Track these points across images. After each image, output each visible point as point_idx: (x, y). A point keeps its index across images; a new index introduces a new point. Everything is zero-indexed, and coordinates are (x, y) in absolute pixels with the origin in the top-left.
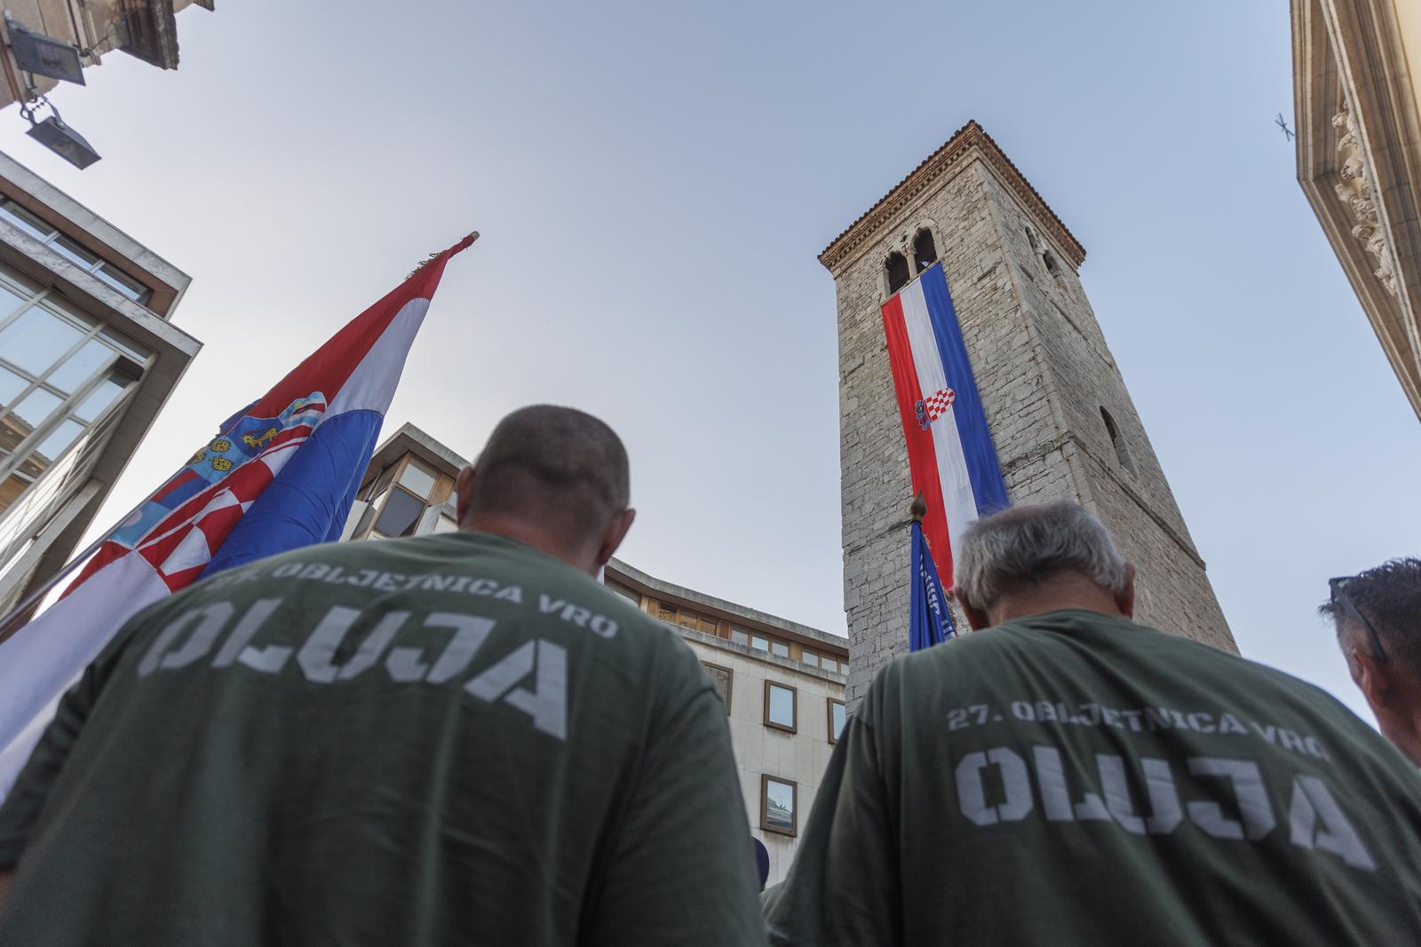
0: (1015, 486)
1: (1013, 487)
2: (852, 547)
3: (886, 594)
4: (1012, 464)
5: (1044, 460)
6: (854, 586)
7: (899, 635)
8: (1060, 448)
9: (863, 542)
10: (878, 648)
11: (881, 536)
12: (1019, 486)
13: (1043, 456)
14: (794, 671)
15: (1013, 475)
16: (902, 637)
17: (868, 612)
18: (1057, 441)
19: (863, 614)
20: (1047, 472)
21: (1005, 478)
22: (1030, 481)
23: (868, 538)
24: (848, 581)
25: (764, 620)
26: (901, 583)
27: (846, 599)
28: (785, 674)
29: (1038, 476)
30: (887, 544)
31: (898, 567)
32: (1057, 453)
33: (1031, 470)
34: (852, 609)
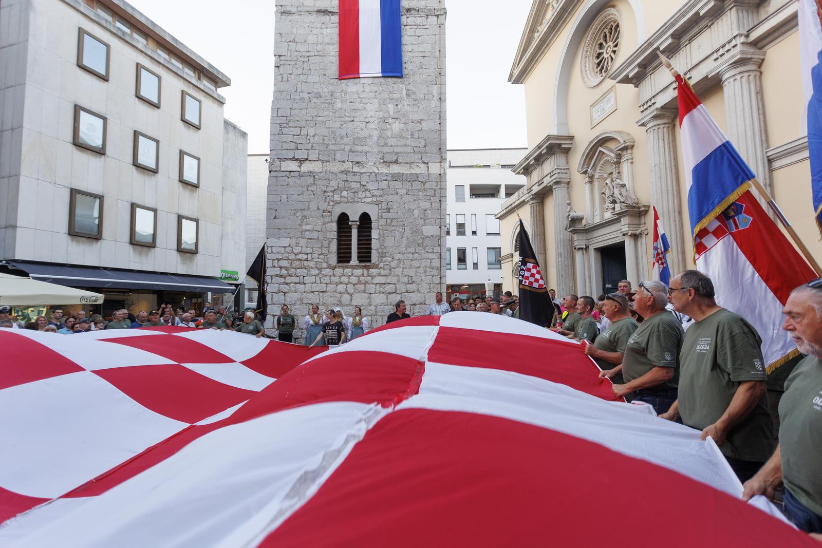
0: (407, 25)
1: (405, 26)
2: (284, 9)
3: (308, 56)
4: (409, 10)
5: (427, 18)
6: (283, 40)
7: (315, 87)
8: (437, 16)
9: (294, 10)
10: (299, 90)
11: (310, 12)
12: (409, 27)
13: (427, 16)
14: (159, 63)
15: (408, 18)
16: (318, 89)
17: (293, 63)
18: (438, 11)
19: (289, 63)
20: (426, 27)
21: (402, 17)
22: (416, 27)
23: (299, 9)
24: (279, 34)
25: (129, 11)
26: (320, 53)
27: (276, 47)
28: (152, 62)
29: (421, 27)
30: (313, 20)
31: (320, 41)
32: (435, 18)
33: (419, 21)
34: (280, 56)
